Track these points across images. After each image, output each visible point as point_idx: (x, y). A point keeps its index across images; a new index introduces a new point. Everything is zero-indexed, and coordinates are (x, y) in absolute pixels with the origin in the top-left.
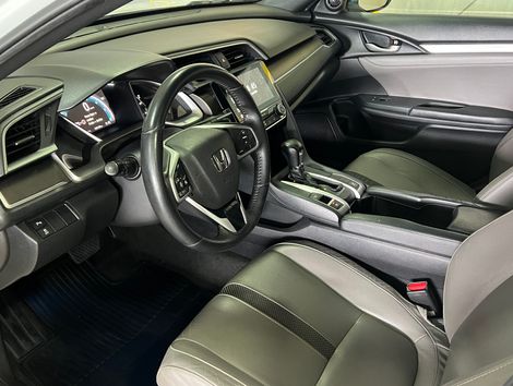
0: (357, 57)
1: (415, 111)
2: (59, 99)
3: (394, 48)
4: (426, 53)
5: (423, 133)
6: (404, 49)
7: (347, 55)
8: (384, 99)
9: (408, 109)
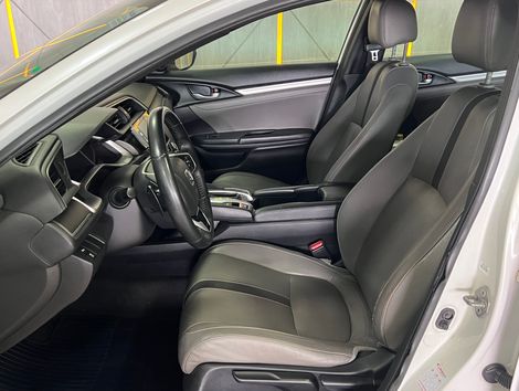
0: (188, 105)
1: (243, 140)
2: (61, 149)
3: (216, 95)
4: (241, 96)
5: (251, 156)
6: (223, 95)
7: (179, 105)
8: (215, 136)
9: (236, 140)
